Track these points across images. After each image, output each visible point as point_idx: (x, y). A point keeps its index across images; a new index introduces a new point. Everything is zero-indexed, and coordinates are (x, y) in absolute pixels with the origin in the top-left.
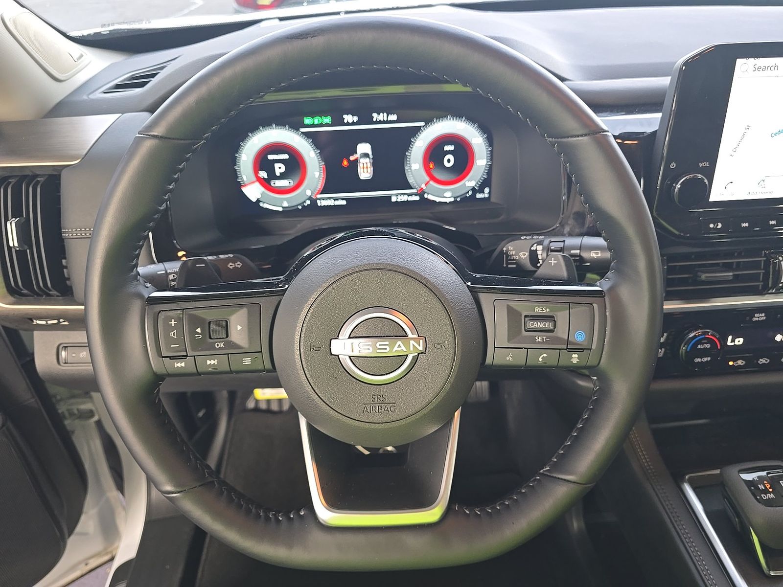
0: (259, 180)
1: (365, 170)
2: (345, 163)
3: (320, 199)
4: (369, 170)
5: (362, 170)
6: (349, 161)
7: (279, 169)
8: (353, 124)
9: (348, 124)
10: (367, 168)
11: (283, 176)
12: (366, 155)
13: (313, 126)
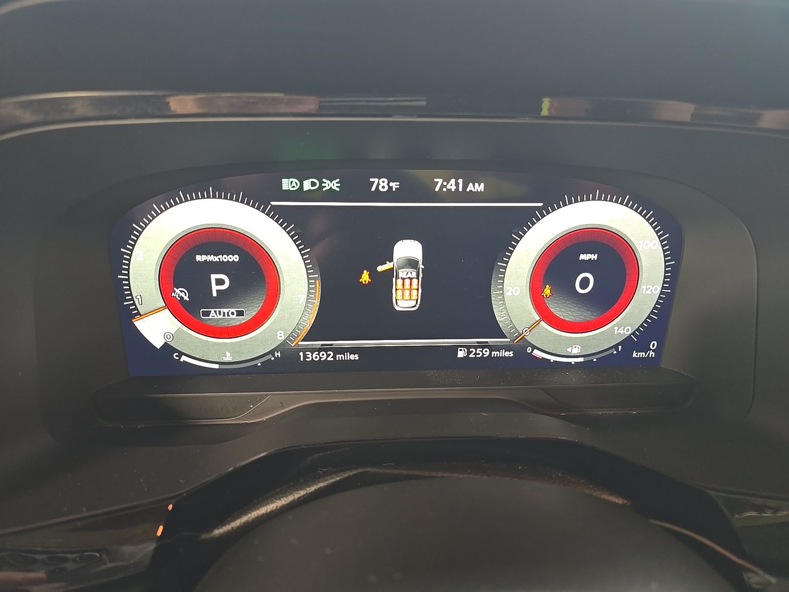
0: (171, 304)
1: (407, 293)
2: (365, 277)
3: (305, 350)
4: (414, 292)
5: (400, 292)
6: (373, 274)
7: (218, 283)
8: (389, 195)
9: (379, 196)
10: (411, 289)
11: (224, 299)
12: (411, 263)
13: (299, 195)
